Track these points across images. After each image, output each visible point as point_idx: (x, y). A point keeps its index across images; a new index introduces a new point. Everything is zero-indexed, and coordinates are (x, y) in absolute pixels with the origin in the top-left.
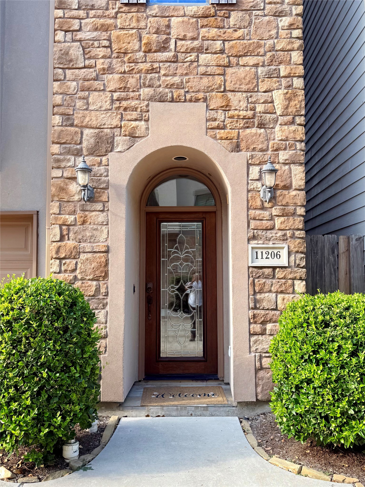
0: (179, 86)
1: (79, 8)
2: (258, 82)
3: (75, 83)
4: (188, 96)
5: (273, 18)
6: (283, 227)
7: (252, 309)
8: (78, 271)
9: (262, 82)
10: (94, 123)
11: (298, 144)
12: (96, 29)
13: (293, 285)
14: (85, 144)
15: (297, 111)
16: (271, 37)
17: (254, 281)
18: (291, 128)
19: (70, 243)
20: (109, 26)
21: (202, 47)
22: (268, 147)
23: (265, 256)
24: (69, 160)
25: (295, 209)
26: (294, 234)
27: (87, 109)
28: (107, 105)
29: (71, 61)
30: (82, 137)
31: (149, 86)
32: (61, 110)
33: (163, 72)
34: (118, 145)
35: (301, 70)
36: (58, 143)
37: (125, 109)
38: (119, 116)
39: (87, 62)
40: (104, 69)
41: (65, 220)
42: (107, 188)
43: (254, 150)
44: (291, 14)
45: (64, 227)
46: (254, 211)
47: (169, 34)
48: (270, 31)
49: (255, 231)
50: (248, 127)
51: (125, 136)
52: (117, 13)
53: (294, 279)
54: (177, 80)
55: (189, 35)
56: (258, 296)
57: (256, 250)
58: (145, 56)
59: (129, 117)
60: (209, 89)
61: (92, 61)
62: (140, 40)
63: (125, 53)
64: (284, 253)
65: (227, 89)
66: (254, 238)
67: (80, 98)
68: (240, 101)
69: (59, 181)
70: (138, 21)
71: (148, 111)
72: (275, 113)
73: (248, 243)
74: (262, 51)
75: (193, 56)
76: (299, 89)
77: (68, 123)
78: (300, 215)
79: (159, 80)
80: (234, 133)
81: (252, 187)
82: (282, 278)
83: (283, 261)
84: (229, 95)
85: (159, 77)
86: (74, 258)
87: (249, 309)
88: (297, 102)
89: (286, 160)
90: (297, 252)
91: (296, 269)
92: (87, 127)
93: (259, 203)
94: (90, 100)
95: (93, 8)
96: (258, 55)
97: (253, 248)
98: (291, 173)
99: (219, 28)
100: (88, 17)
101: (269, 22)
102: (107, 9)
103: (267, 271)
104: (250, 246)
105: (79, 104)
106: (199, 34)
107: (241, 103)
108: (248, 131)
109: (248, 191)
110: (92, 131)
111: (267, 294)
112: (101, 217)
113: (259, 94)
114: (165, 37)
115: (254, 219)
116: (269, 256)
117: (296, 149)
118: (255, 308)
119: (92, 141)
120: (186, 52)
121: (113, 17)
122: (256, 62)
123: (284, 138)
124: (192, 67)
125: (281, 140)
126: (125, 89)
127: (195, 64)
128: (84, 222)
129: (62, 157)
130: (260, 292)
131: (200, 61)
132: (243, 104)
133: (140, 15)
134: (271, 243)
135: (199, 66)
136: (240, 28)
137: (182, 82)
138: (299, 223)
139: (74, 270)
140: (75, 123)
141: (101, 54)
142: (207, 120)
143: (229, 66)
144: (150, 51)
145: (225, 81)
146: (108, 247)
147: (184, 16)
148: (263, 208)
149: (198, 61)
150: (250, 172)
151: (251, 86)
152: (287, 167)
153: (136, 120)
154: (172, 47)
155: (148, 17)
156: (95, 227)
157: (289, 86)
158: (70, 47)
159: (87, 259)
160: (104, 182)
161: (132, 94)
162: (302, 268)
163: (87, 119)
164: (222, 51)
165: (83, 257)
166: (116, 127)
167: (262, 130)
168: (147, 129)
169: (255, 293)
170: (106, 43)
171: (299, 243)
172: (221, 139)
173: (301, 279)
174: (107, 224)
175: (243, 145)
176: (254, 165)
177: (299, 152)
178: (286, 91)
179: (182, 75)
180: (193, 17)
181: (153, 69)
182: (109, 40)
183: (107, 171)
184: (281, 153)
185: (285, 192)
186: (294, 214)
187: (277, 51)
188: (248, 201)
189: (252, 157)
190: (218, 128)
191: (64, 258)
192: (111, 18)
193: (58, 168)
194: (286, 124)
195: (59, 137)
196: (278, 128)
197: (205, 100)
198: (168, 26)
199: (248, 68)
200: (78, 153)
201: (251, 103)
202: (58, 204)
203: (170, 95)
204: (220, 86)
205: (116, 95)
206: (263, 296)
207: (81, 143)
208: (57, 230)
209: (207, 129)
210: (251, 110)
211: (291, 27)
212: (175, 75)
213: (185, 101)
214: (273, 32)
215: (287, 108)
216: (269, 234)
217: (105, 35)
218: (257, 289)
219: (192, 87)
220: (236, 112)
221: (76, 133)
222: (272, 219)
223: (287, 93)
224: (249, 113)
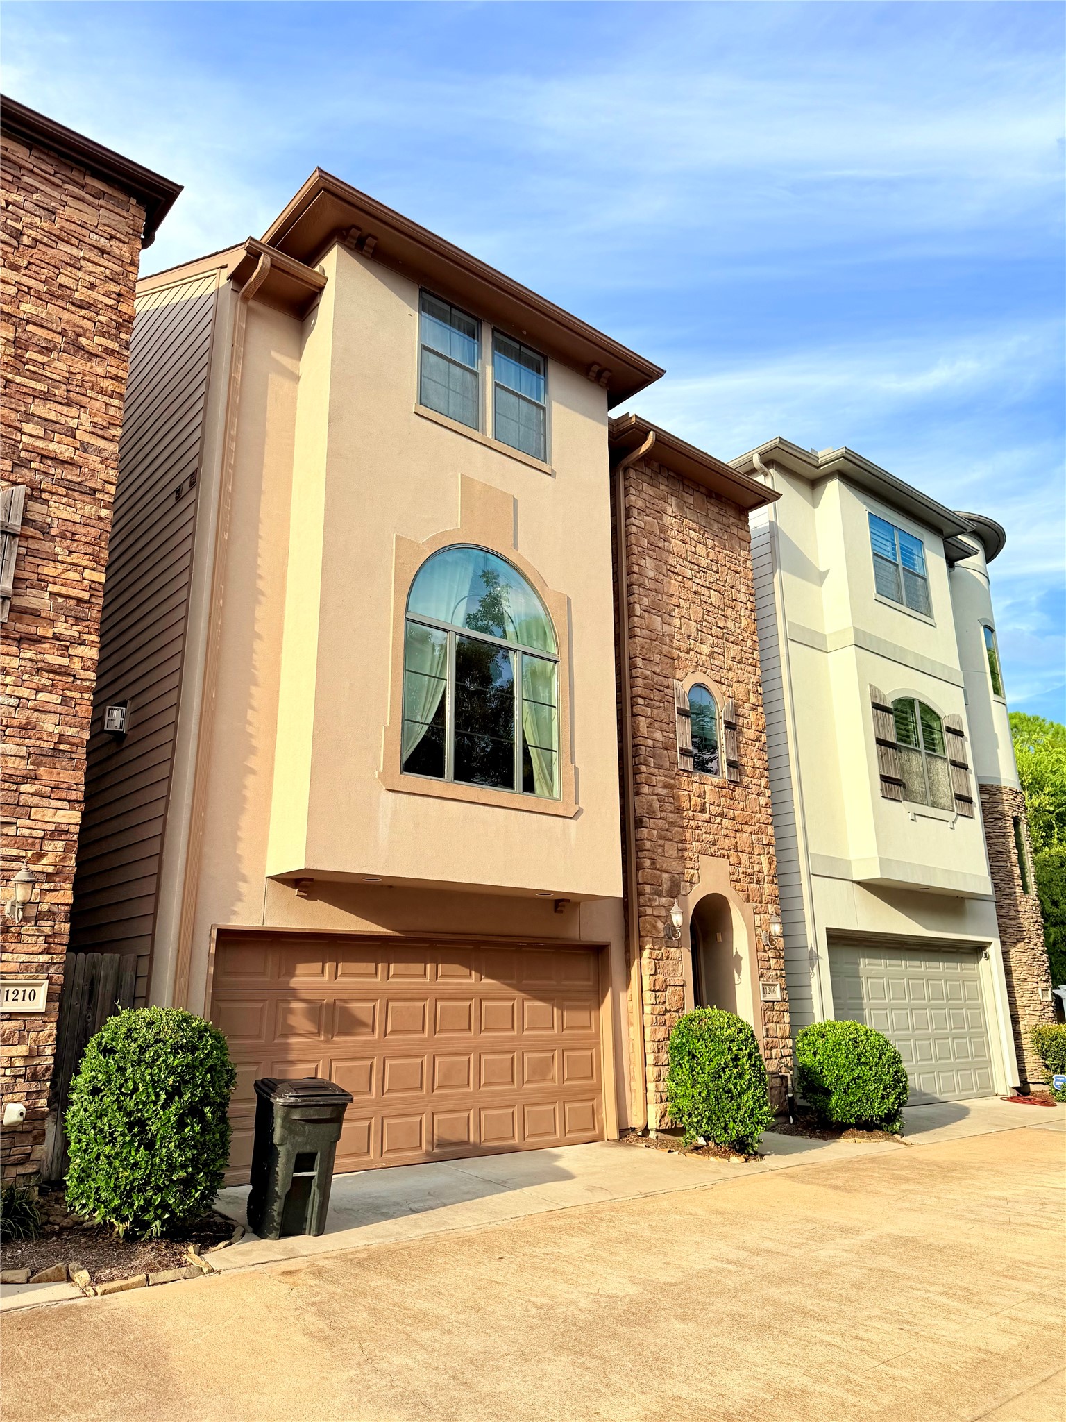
0: (713, 844)
1: (654, 766)
2: (753, 847)
3: (656, 831)
4: (719, 853)
5: (756, 797)
6: (775, 967)
8: (667, 1003)
10: (670, 869)
11: (776, 899)
12: (665, 787)
13: (784, 1017)
14: (664, 885)
15: (774, 873)
17: (764, 1013)
18: (772, 887)
21: (723, 813)
22: (763, 900)
23: (768, 992)
24: (656, 900)
25: (780, 953)
26: (781, 973)
27: (664, 856)
28: (675, 854)
29: (653, 812)
30: (662, 880)
31: (698, 841)
32: (650, 854)
34: (682, 890)
36: (649, 884)
37: (686, 859)
38: (683, 864)
39: (662, 815)
40: (672, 822)
45: (656, 961)
46: (760, 953)
47: (705, 799)
49: (762, 970)
50: (752, 883)
51: (686, 882)
52: (676, 775)
53: (784, 1011)
54: (712, 838)
55: (716, 802)
57: (764, 987)
58: (694, 815)
59: (688, 866)
60: (729, 848)
61: (665, 814)
62: (690, 801)
63: (683, 811)
64: (778, 988)
65: (738, 849)
66: (761, 976)
67: (659, 845)
68: (745, 861)
71: (698, 862)
72: (764, 873)
73: (759, 980)
74: (753, 822)
75: (719, 820)
76: (774, 855)
78: (783, 958)
80: (745, 887)
81: (758, 932)
82: (778, 1011)
83: (778, 997)
84: (739, 853)
85: (702, 834)
86: (664, 991)
89: (772, 912)
90: (784, 988)
91: (784, 1003)
92: (664, 871)
93: (762, 947)
94: (666, 848)
95: (662, 767)
96: (751, 825)
97: (762, 985)
99: (731, 799)
102: (670, 770)
103: (770, 1005)
104: (760, 983)
105: (659, 850)
106: (721, 802)
108: (752, 886)
109: (756, 936)
110: (667, 875)
112: (678, 953)
113: (755, 856)
114: (703, 801)
115: (761, 959)
117: (776, 904)
118: (767, 1037)
119: (669, 883)
120: (715, 816)
121: (674, 778)
122: (751, 830)
123: (769, 894)
124: (719, 828)
128: (668, 957)
129: (652, 897)
130: (769, 1022)
132: (747, 864)
133: (688, 779)
134: (770, 980)
135: (722, 828)
136: (741, 802)
137: (715, 840)
138: (783, 964)
139: (664, 1003)
140: (658, 867)
141: (669, 809)
142: (730, 874)
143: (738, 831)
144: (696, 811)
145: (737, 843)
146: (683, 981)
148: (764, 951)
149: (722, 824)
150: (756, 919)
151: (750, 850)
153: (692, 869)
154: (708, 810)
155: (693, 782)
158: (652, 801)
159: (672, 992)
161: (689, 847)
162: (787, 1001)
163: (665, 865)
165: (670, 989)
166: (681, 873)
167: (759, 886)
168: (698, 877)
169: (766, 1023)
171: (784, 981)
172: (739, 890)
173: (787, 1011)
174: (681, 960)
175: (750, 897)
176: (757, 914)
178: (767, 856)
179: (714, 834)
180: (716, 787)
181: (698, 827)
186: (780, 957)
187: (761, 823)
188: (756, 943)
190: (737, 881)
191: (658, 991)
194: (769, 883)
195: (649, 879)
196: (766, 885)
197: (728, 857)
199: (747, 835)
200: (661, 894)
201: (751, 863)
203: (709, 850)
204: (735, 847)
205: (680, 846)
206: (770, 1026)
208: (653, 965)
209: (731, 881)
210: (752, 868)
212: (710, 833)
213: (718, 856)
215: (769, 870)
216: (769, 973)
217: (670, 792)
218: (766, 1020)
219: (720, 845)
220: (744, 869)
221: (659, 876)
222: (769, 959)
223: (769, 858)
224: (752, 871)
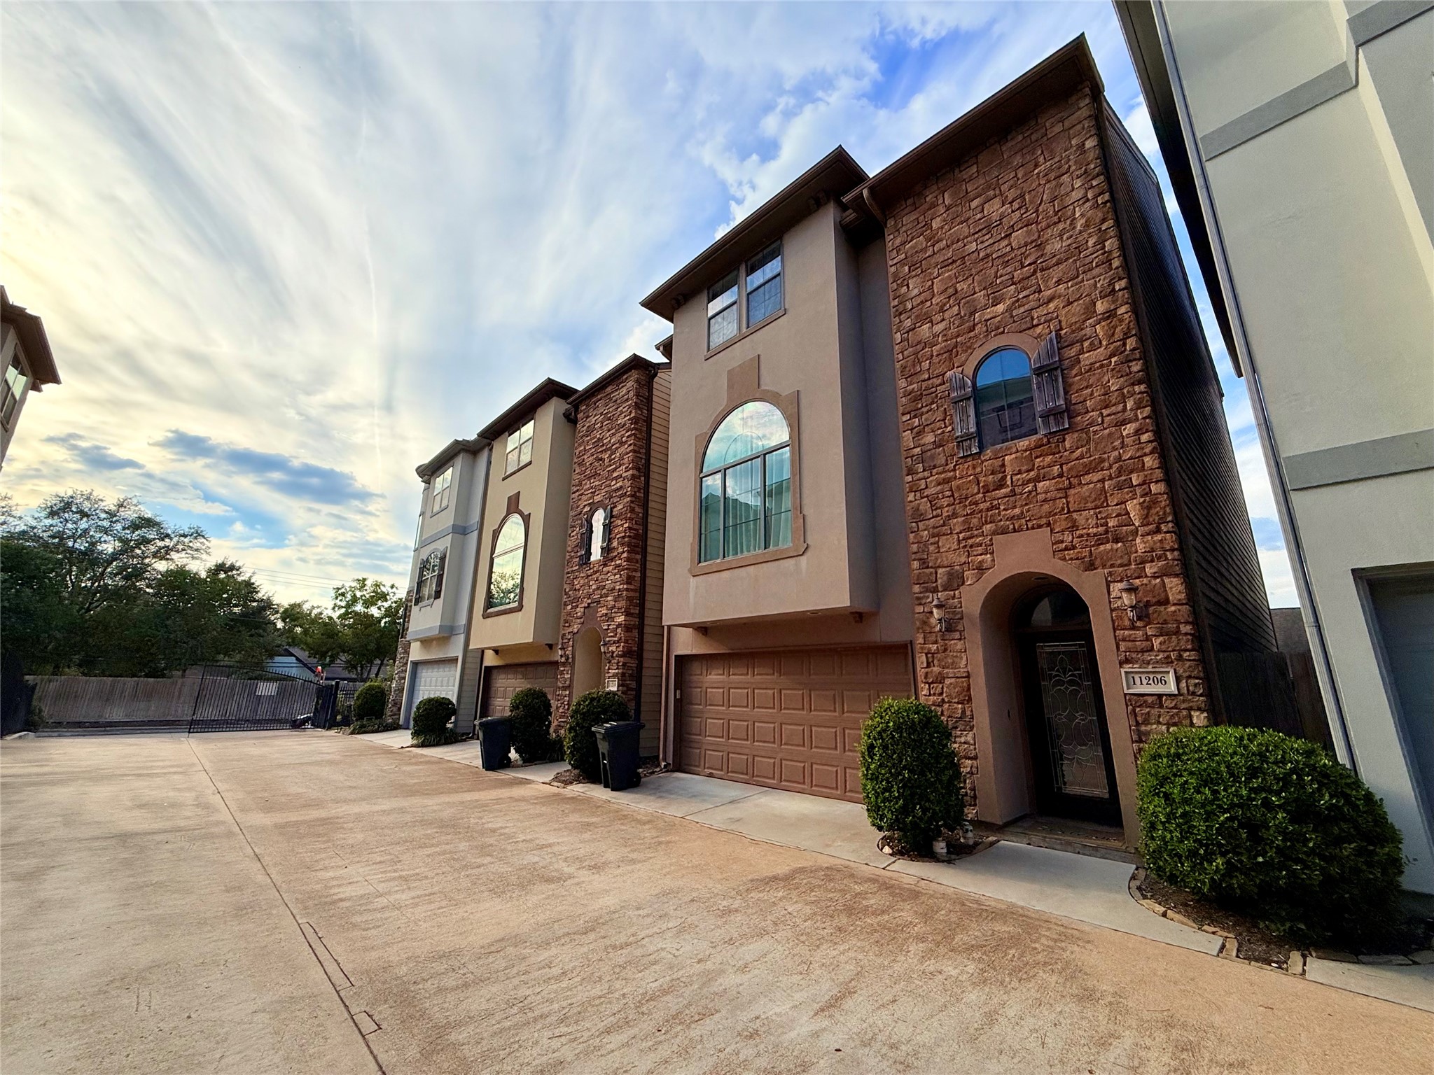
0: (1019, 517)
1: (924, 470)
2: (1106, 497)
3: (926, 532)
4: (1030, 525)
5: (1114, 429)
6: (1163, 647)
7: (1136, 742)
8: (944, 695)
9: (1111, 495)
10: (945, 563)
11: (1168, 553)
12: (939, 484)
13: (1190, 717)
14: (939, 581)
15: (1160, 519)
16: (1114, 449)
17: (1134, 710)
18: (1155, 539)
19: (936, 669)
20: (950, 478)
21: (1038, 476)
22: (1130, 561)
23: (1145, 682)
24: (928, 597)
25: (1178, 627)
26: (1181, 656)
27: (938, 552)
28: (955, 546)
29: (922, 515)
30: (936, 576)
31: (991, 522)
32: (918, 556)
33: (1002, 508)
34: (968, 579)
35: (1159, 474)
36: (917, 584)
37: (971, 547)
38: (967, 553)
39: (935, 513)
40: (949, 516)
41: (930, 649)
42: (962, 618)
43: (1112, 566)
44: (1137, 419)
45: (929, 655)
46: (1122, 632)
47: (1005, 471)
48: (1112, 443)
49: (1128, 654)
50: (1102, 544)
51: (974, 570)
52: (955, 466)
53: (1190, 709)
54: (1017, 511)
55: (1024, 468)
56: (1143, 728)
57: (1133, 675)
58: (984, 497)
59: (975, 553)
60: (1051, 514)
61: (939, 511)
62: (978, 484)
63: (966, 498)
64: (1171, 678)
65: (1071, 510)
66: (1127, 661)
67: (932, 544)
68: (1087, 519)
69: (921, 616)
70: (974, 468)
71: (992, 544)
72: (1134, 524)
73: (1121, 667)
74: (1106, 464)
75: (1030, 487)
76: (1160, 494)
77: (926, 565)
78: (1186, 634)
79: (999, 515)
80: (1086, 552)
81: (1116, 605)
82: (1172, 708)
83: (1172, 687)
84: (1075, 515)
85: (999, 512)
86: (940, 683)
87: (1133, 742)
88: (1158, 509)
89: (1155, 573)
90: (1189, 677)
91: (1190, 697)
92: (939, 567)
93: (1127, 623)
94: (940, 544)
95: (935, 467)
96: (1102, 470)
97: (1126, 673)
98: (1164, 587)
99: (1054, 454)
100: (931, 476)
101: (1110, 435)
102: (947, 465)
103: (1150, 699)
104: (1123, 671)
105: (932, 548)
106: (1034, 465)
107: (1090, 521)
108: (1102, 548)
109: (1112, 610)
110: (944, 570)
111: (1154, 726)
112: (960, 645)
113: (1110, 508)
114: (1001, 475)
115: (1124, 640)
116: (1151, 682)
117: (1167, 559)
118: (1140, 741)
119: (945, 578)
120: (1023, 484)
121: (952, 470)
122: (1100, 477)
123: (1147, 550)
124: (1030, 497)
125: (1145, 552)
126: (969, 529)
127: (1034, 493)
128: (945, 650)
129: (922, 595)
130: (1146, 722)
131: (1038, 489)
132: (1093, 522)
133: (975, 462)
134: (1150, 666)
135: (1037, 494)
136: (1078, 448)
137: (1022, 513)
138: (1186, 642)
139: (941, 694)
140: (930, 565)
141: (946, 504)
142: (1053, 544)
143: (1071, 486)
144: (988, 492)
145: (1068, 503)
146: (968, 672)
147: (1018, 451)
148: (1134, 628)
149: (1036, 490)
150: (1111, 590)
151: (1098, 503)
152: (1158, 580)
153: (981, 555)
154: (1009, 483)
155: (983, 462)
156: (955, 654)
157: (1147, 494)
158: (919, 505)
159: (951, 684)
160: (958, 613)
161: (976, 532)
162: (1201, 695)
163: (939, 561)
164: (1061, 475)
165: (948, 681)
166: (965, 563)
167: (1120, 545)
168: (993, 560)
169: (1138, 724)
170: (948, 493)
171: (1190, 667)
172: (1071, 559)
173: (1199, 709)
174: (965, 651)
175: (1097, 563)
176: (1115, 582)
177: (1171, 562)
178: (1142, 500)
179: (1022, 506)
180: (1026, 451)
181: (992, 507)
182: (951, 490)
183: (961, 602)
184: (1148, 565)
185: (1162, 608)
186: (1177, 632)
187: (1125, 460)
188: (1113, 620)
189: (1110, 574)
190: (1066, 549)
191: (932, 683)
192: (950, 472)
193: (920, 604)
194: (1148, 534)
195: (918, 580)
196: (1138, 540)
197: (1049, 524)
198: (1003, 465)
199: (1092, 486)
200: (935, 590)
201: (1102, 518)
202: (922, 636)
203: (1011, 527)
204: (1063, 509)
205: (961, 536)
206: (1148, 728)
207: (936, 581)
208: (924, 658)
209: (1054, 552)
210: (1102, 526)
211: (1138, 432)
212: (1015, 507)
213: (1028, 529)
214: (1117, 443)
215: (1147, 516)
216: (1147, 657)
217: (947, 487)
218: (1140, 719)
219: (1032, 516)
220: (1085, 531)
221: (931, 573)
222: (1148, 638)
223: (1144, 501)
224: (1101, 529)
